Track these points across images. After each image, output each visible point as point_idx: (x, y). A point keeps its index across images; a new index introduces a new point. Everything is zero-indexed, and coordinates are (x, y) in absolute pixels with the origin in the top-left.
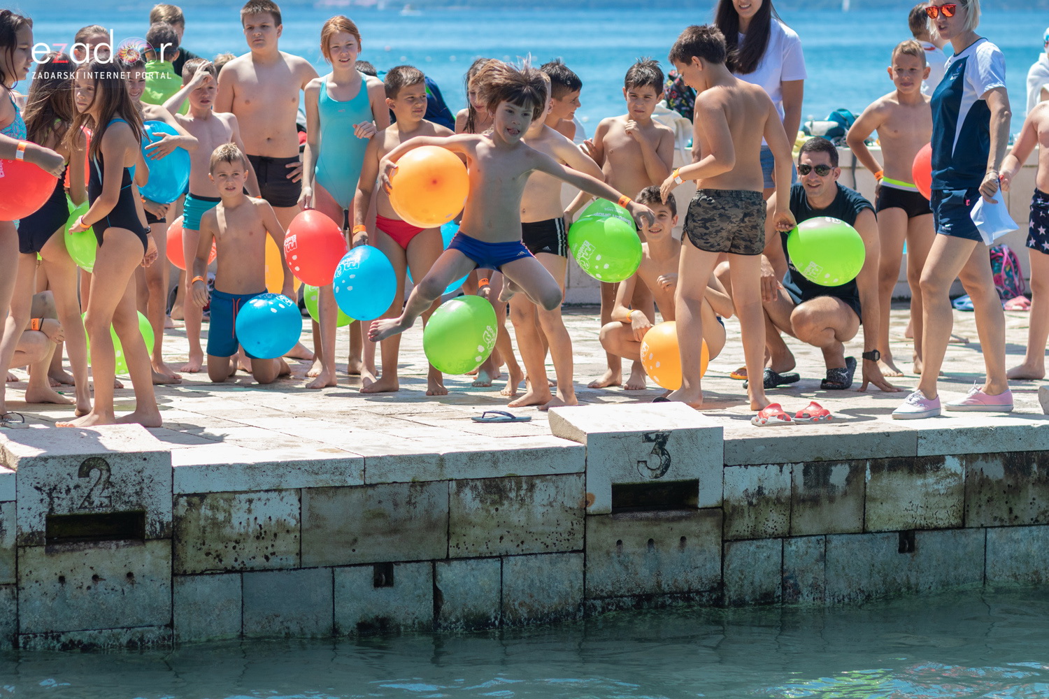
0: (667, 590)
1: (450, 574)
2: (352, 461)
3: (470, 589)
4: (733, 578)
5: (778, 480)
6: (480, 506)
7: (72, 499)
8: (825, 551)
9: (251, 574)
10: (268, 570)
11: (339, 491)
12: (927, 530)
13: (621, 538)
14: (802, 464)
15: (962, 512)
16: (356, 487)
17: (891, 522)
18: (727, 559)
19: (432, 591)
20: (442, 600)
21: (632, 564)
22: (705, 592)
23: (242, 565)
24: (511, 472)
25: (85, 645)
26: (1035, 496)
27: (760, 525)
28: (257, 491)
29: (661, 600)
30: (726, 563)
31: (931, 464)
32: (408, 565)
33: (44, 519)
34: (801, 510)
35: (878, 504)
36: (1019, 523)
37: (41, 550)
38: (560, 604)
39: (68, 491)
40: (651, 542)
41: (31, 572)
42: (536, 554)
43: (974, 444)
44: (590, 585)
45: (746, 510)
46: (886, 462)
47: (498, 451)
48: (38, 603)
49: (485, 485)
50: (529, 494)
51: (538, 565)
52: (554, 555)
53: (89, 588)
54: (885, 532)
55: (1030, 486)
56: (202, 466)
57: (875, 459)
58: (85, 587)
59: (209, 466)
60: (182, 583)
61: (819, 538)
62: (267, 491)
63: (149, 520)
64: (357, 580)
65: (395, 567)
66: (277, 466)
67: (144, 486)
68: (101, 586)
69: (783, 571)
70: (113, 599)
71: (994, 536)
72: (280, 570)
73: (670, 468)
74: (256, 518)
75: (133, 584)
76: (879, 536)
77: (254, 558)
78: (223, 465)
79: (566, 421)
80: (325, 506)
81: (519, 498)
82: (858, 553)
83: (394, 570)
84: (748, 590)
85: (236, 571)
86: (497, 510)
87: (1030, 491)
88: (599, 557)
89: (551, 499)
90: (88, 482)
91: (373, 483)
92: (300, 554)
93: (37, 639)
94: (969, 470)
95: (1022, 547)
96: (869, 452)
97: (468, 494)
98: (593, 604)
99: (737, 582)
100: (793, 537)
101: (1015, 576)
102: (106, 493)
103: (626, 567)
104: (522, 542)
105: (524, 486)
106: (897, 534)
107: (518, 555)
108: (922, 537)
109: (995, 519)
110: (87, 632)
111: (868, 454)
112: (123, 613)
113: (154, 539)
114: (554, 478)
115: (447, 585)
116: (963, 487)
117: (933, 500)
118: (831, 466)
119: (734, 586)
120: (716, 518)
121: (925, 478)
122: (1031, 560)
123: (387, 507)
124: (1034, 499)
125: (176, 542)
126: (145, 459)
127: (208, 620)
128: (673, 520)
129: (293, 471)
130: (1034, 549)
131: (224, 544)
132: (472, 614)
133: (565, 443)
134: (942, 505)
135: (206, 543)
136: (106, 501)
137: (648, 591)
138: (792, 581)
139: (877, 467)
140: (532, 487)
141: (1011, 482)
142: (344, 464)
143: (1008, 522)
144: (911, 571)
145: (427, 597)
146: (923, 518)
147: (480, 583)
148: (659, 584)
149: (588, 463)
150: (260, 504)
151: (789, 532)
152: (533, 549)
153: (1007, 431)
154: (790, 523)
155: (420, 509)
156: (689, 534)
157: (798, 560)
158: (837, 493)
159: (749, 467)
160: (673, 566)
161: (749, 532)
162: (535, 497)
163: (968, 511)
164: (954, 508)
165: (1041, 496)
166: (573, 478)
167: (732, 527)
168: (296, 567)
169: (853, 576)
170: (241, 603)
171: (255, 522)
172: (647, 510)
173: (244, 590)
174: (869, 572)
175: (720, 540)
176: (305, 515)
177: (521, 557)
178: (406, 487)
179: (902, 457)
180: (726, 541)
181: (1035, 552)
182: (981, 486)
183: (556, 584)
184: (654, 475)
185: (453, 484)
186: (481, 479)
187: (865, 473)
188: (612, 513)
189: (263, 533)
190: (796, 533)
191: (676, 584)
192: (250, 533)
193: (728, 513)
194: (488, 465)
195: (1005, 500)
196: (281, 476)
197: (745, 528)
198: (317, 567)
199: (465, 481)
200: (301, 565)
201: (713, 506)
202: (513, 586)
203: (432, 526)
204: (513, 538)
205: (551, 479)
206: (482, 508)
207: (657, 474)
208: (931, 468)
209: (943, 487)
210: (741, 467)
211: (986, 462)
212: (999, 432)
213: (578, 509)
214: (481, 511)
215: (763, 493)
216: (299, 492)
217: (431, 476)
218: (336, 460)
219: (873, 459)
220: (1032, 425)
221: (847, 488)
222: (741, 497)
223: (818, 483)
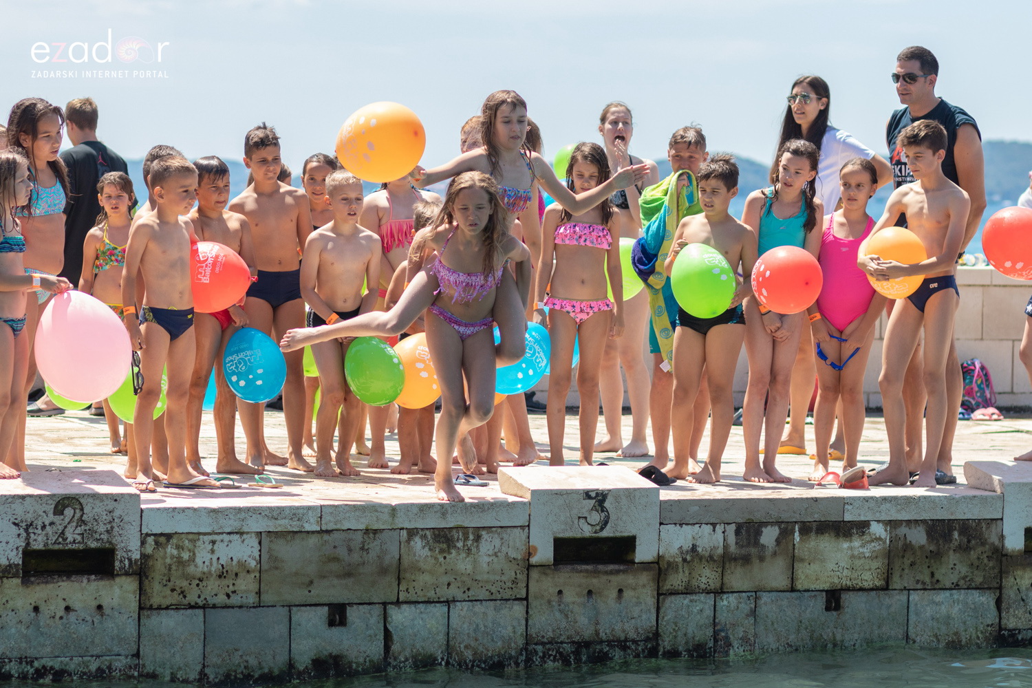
0: (604, 638)
1: (400, 617)
2: (309, 508)
3: (418, 631)
4: (667, 629)
5: (711, 539)
6: (429, 554)
7: (47, 535)
8: (755, 607)
9: (212, 610)
10: (229, 607)
11: (297, 536)
12: (852, 590)
13: (561, 588)
14: (734, 525)
15: (886, 574)
16: (313, 532)
17: (818, 582)
18: (662, 611)
19: (382, 631)
20: (392, 640)
21: (572, 612)
22: (641, 641)
23: (205, 602)
24: (459, 523)
25: (56, 671)
26: (955, 562)
27: (694, 580)
28: (220, 533)
29: (598, 647)
30: (661, 615)
31: (857, 528)
32: (361, 607)
33: (21, 552)
34: (733, 567)
35: (806, 564)
36: (941, 587)
37: (17, 581)
38: (503, 648)
39: (44, 527)
40: (590, 592)
41: (7, 601)
42: (481, 600)
43: (898, 511)
44: (532, 631)
45: (680, 565)
46: (814, 524)
48: (13, 630)
49: (435, 535)
50: (475, 544)
51: (483, 610)
52: (498, 601)
53: (61, 618)
54: (812, 591)
55: (951, 552)
56: (169, 508)
57: (803, 522)
58: (57, 617)
59: (175, 508)
60: (148, 617)
61: (749, 594)
62: (229, 533)
63: (119, 557)
64: (312, 620)
65: (348, 608)
66: (239, 510)
67: (115, 525)
68: (72, 616)
69: (715, 624)
70: (84, 629)
71: (917, 598)
72: (241, 607)
73: (609, 525)
74: (218, 559)
75: (102, 616)
76: (806, 594)
77: (216, 595)
78: (189, 508)
79: (513, 479)
80: (284, 550)
81: (466, 548)
82: (786, 609)
83: (348, 611)
84: (681, 640)
85: (199, 607)
86: (445, 558)
87: (951, 557)
88: (541, 605)
89: (496, 550)
90: (63, 520)
91: (329, 529)
92: (259, 593)
93: (12, 664)
94: (893, 535)
95: (943, 610)
96: (798, 516)
97: (418, 543)
98: (534, 649)
99: (671, 633)
100: (724, 593)
101: (936, 636)
102: (79, 530)
103: (567, 616)
104: (468, 589)
105: (471, 537)
106: (824, 594)
107: (464, 601)
108: (848, 597)
109: (918, 582)
110: (59, 659)
111: (797, 518)
112: (93, 642)
113: (123, 575)
114: (499, 530)
115: (397, 627)
116: (887, 551)
117: (858, 563)
118: (762, 528)
119: (669, 636)
120: (652, 573)
121: (851, 542)
122: (951, 622)
123: (342, 552)
124: (955, 565)
125: (144, 578)
126: (116, 500)
127: (172, 651)
128: (611, 573)
129: (254, 516)
130: (955, 611)
131: (188, 581)
132: (420, 654)
133: (511, 499)
134: (867, 567)
135: (172, 580)
136: (79, 538)
137: (587, 638)
138: (723, 634)
139: (806, 529)
140: (478, 538)
141: (932, 548)
142: (301, 511)
143: (930, 585)
144: (837, 628)
145: (378, 637)
146: (849, 579)
147: (428, 626)
148: (597, 633)
149: (531, 517)
150: (222, 546)
151: (721, 588)
152: (478, 596)
153: (930, 499)
154: (722, 579)
155: (373, 555)
156: (626, 587)
157: (730, 615)
158: (767, 553)
159: (684, 525)
160: (611, 616)
161: (684, 587)
162: (481, 547)
163: (891, 574)
164: (878, 570)
165: (961, 562)
166: (517, 531)
167: (667, 582)
168: (255, 605)
169: (781, 631)
170: (203, 636)
171: (218, 562)
172: (587, 564)
173: (206, 625)
174: (797, 627)
175: (655, 593)
176: (265, 557)
177: (466, 603)
178: (360, 534)
179: (829, 521)
180: (661, 595)
181: (955, 614)
182: (905, 551)
183: (500, 629)
184: (594, 531)
185: (404, 533)
186: (430, 529)
187: (794, 535)
188: (554, 565)
189: (225, 572)
190: (727, 589)
191: (614, 633)
192: (213, 572)
193: (663, 568)
194: (437, 516)
195: (928, 565)
196: (243, 520)
197: (678, 582)
198: (275, 606)
199: (415, 530)
200: (260, 603)
201: (649, 561)
202: (459, 629)
203: (383, 571)
204: (460, 585)
205: (496, 531)
206: (431, 556)
207: (596, 530)
208: (857, 532)
209: (868, 550)
210: (676, 526)
211: (910, 528)
212: (922, 500)
213: (521, 560)
214: (430, 558)
215: (696, 550)
216: (260, 535)
217: (383, 525)
218: (295, 506)
219: (801, 522)
220: (954, 495)
221: (777, 548)
222: (676, 554)
223: (749, 543)
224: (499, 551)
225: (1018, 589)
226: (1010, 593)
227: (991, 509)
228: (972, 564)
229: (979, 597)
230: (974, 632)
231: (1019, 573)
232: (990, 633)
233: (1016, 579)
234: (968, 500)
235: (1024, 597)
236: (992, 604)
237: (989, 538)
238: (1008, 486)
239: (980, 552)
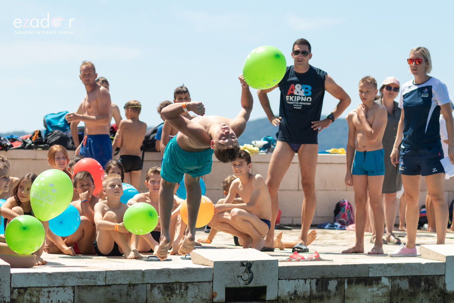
2: (100, 272)
5: (304, 287)
6: (162, 297)
11: (93, 288)
14: (315, 280)
16: (102, 286)
24: (177, 280)
26: (422, 298)
28: (53, 287)
31: (375, 280)
34: (315, 302)
43: (395, 271)
45: (289, 302)
46: (355, 279)
49: (164, 286)
50: (185, 291)
55: (421, 293)
56: (26, 273)
59: (29, 273)
62: (58, 287)
66: (63, 274)
73: (253, 280)
74: (52, 301)
78: (36, 273)
79: (201, 256)
80: (86, 295)
81: (181, 293)
86: (170, 299)
87: (421, 295)
89: (196, 295)
91: (110, 284)
94: (393, 284)
96: (346, 274)
97: (156, 291)
105: (183, 288)
114: (198, 283)
116: (390, 293)
117: (376, 299)
118: (329, 281)
121: (372, 288)
123: (117, 296)
129: (71, 277)
133: (203, 267)
134: (380, 302)
140: (187, 288)
141: (412, 291)
142: (95, 274)
149: (214, 276)
150: (54, 294)
153: (410, 265)
155: (133, 298)
158: (331, 295)
159: (290, 280)
162: (188, 293)
165: (426, 298)
166: (207, 284)
172: (242, 302)
176: (76, 299)
178: (126, 286)
179: (362, 277)
182: (398, 292)
184: (245, 283)
185: (149, 286)
186: (162, 283)
187: (345, 285)
188: (225, 302)
194: (166, 276)
195: (409, 300)
196: (65, 279)
199: (155, 284)
201: (273, 300)
205: (196, 284)
206: (163, 298)
207: (247, 283)
208: (375, 282)
209: (381, 292)
210: (286, 280)
211: (401, 280)
212: (407, 265)
213: (209, 300)
214: (162, 300)
215: (297, 293)
216: (74, 288)
217: (138, 281)
218: (92, 271)
219: (348, 278)
220: (421, 263)
221: (336, 292)
222: (287, 295)
223: (323, 289)
224: (198, 295)
227: (440, 270)
228: (431, 299)
234: (429, 265)
237: (439, 285)
238: (448, 258)
239: (434, 293)
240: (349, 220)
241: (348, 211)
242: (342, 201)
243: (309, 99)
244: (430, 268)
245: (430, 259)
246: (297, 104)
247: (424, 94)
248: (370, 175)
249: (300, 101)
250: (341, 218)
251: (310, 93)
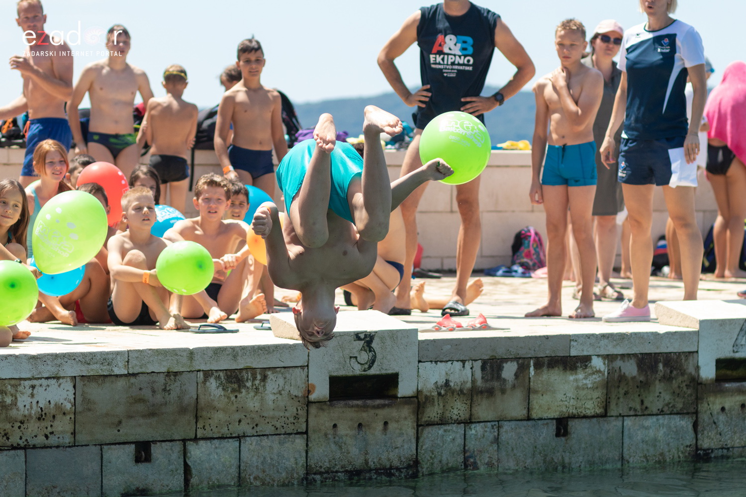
0: (373, 466)
2: (118, 353)
3: (214, 465)
4: (425, 457)
5: (462, 374)
6: (223, 393)
8: (498, 435)
9: (33, 450)
10: (47, 447)
11: (107, 379)
12: (578, 418)
13: (336, 422)
14: (480, 361)
15: (605, 403)
16: (121, 376)
17: (550, 411)
18: (421, 440)
19: (182, 466)
20: (191, 474)
21: (345, 444)
22: (403, 468)
23: (26, 443)
24: (248, 365)
26: (661, 391)
27: (447, 412)
28: (39, 378)
29: (368, 475)
30: (420, 444)
31: (581, 362)
32: (163, 444)
34: (479, 400)
36: (649, 413)
38: (287, 478)
40: (360, 425)
42: (268, 435)
43: (614, 346)
44: (312, 462)
45: (436, 399)
46: (546, 359)
47: (237, 347)
49: (227, 375)
50: (262, 384)
51: (269, 444)
52: (282, 436)
54: (545, 419)
55: (657, 382)
57: (537, 358)
61: (493, 423)
62: (47, 378)
64: (122, 456)
65: (152, 445)
66: (56, 356)
69: (465, 451)
71: (630, 423)
72: (58, 447)
73: (376, 363)
74: (38, 402)
76: (540, 422)
77: (36, 436)
78: (11, 355)
79: (288, 324)
80: (96, 392)
81: (254, 387)
82: (523, 436)
83: (152, 448)
84: (437, 466)
85: (21, 448)
86: (236, 397)
87: (657, 386)
88: (319, 438)
89: (280, 389)
91: (136, 372)
92: (74, 433)
94: (610, 368)
95: (651, 433)
96: (533, 352)
97: (213, 383)
98: (313, 478)
99: (428, 460)
100: (472, 423)
101: (645, 457)
103: (340, 447)
104: (257, 425)
105: (259, 377)
106: (555, 421)
107: (253, 436)
108: (574, 424)
109: (630, 409)
111: (532, 354)
114: (283, 370)
115: (195, 462)
116: (605, 382)
117: (582, 393)
118: (503, 363)
119: (426, 464)
120: (412, 406)
121: (576, 374)
122: (658, 444)
123: (147, 393)
124: (660, 393)
128: (378, 407)
129: (69, 361)
130: (661, 434)
131: (11, 424)
134: (589, 397)
137: (358, 467)
138: (472, 460)
139: (539, 364)
140: (264, 378)
141: (642, 378)
142: (111, 356)
143: (640, 412)
144: (565, 452)
145: (178, 471)
146: (574, 407)
147: (222, 460)
148: (366, 462)
149: (310, 358)
150: (41, 390)
151: (470, 419)
152: (265, 431)
153: (639, 335)
154: (471, 411)
155: (174, 395)
156: (391, 420)
157: (477, 442)
158: (507, 386)
159: (438, 363)
160: (378, 447)
161: (439, 418)
162: (267, 386)
163: (609, 402)
164: (599, 400)
165: (665, 390)
166: (298, 370)
167: (425, 414)
168: (71, 445)
169: (520, 456)
170: (24, 475)
171: (37, 405)
172: (357, 399)
173: (27, 464)
174: (533, 452)
175: (415, 424)
176: (79, 399)
177: (255, 438)
178: (162, 376)
179: (558, 356)
180: (420, 426)
181: (661, 437)
183: (284, 461)
184: (363, 369)
185: (201, 375)
186: (223, 370)
187: (529, 370)
188: (329, 401)
189: (44, 415)
190: (475, 419)
191: (380, 461)
192: (33, 415)
193: (422, 402)
194: (229, 358)
195: (638, 393)
196: (59, 365)
197: (435, 414)
198: (88, 445)
199: (210, 372)
200: (75, 443)
201: (410, 396)
202: (249, 462)
203: (183, 410)
204: (249, 421)
205: (280, 371)
206: (224, 395)
207: (365, 368)
208: (581, 365)
209: (590, 382)
210: (432, 363)
211: (624, 362)
212: (633, 336)
213: (302, 397)
214: (223, 398)
215: (449, 385)
216: (74, 379)
217: (182, 367)
218: (105, 352)
219: (535, 358)
220: (659, 332)
221: (516, 382)
222: (432, 388)
223: (493, 377)
224: (283, 390)
225: (711, 413)
226: (704, 417)
227: (689, 343)
228: (674, 392)
229: (680, 421)
230: (676, 452)
231: (711, 399)
232: (689, 453)
233: (709, 405)
234: (670, 335)
235: (716, 421)
236: (690, 427)
237: (687, 369)
238: (702, 322)
239: (680, 381)
240: (536, 261)
241: (535, 246)
242: (526, 229)
243: (469, 61)
244: (672, 341)
245: (673, 325)
246: (449, 69)
247: (663, 47)
248: (572, 185)
249: (453, 64)
250: (523, 258)
251: (470, 50)
